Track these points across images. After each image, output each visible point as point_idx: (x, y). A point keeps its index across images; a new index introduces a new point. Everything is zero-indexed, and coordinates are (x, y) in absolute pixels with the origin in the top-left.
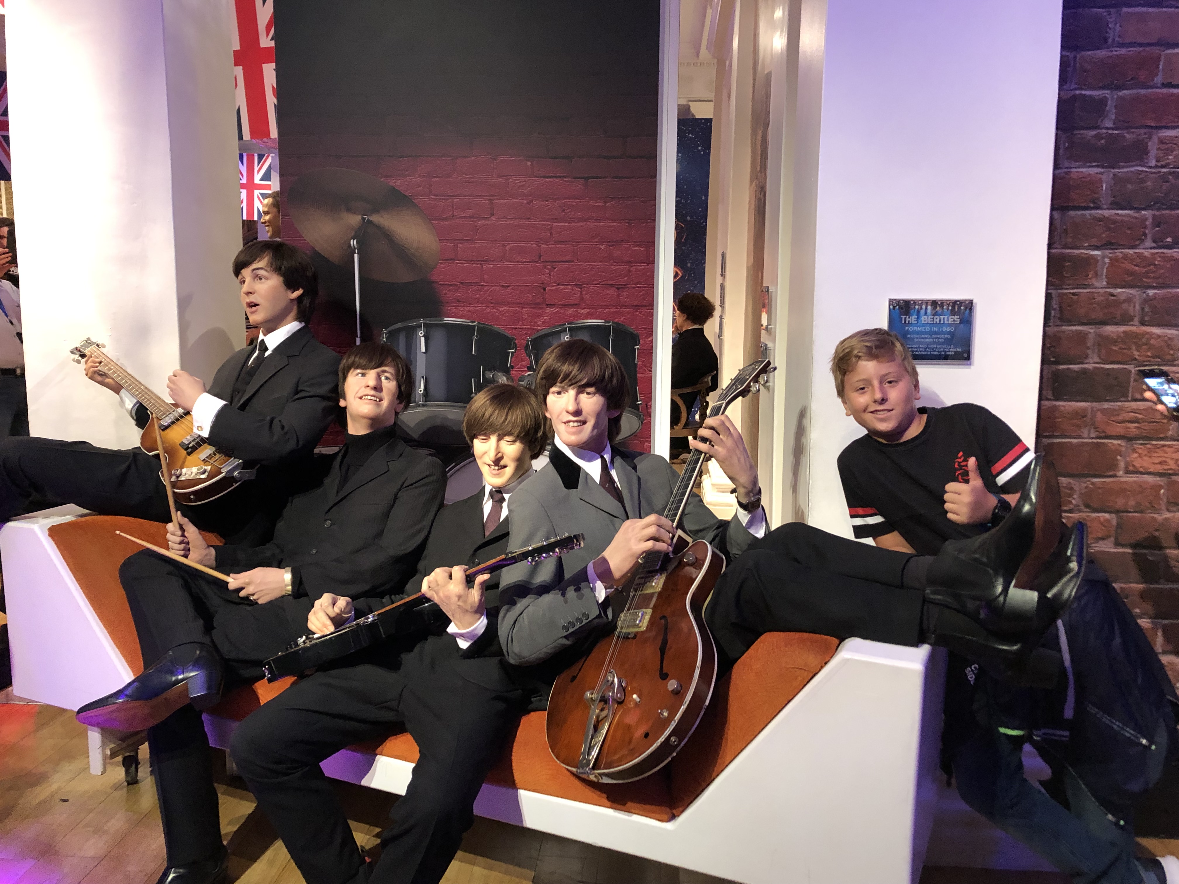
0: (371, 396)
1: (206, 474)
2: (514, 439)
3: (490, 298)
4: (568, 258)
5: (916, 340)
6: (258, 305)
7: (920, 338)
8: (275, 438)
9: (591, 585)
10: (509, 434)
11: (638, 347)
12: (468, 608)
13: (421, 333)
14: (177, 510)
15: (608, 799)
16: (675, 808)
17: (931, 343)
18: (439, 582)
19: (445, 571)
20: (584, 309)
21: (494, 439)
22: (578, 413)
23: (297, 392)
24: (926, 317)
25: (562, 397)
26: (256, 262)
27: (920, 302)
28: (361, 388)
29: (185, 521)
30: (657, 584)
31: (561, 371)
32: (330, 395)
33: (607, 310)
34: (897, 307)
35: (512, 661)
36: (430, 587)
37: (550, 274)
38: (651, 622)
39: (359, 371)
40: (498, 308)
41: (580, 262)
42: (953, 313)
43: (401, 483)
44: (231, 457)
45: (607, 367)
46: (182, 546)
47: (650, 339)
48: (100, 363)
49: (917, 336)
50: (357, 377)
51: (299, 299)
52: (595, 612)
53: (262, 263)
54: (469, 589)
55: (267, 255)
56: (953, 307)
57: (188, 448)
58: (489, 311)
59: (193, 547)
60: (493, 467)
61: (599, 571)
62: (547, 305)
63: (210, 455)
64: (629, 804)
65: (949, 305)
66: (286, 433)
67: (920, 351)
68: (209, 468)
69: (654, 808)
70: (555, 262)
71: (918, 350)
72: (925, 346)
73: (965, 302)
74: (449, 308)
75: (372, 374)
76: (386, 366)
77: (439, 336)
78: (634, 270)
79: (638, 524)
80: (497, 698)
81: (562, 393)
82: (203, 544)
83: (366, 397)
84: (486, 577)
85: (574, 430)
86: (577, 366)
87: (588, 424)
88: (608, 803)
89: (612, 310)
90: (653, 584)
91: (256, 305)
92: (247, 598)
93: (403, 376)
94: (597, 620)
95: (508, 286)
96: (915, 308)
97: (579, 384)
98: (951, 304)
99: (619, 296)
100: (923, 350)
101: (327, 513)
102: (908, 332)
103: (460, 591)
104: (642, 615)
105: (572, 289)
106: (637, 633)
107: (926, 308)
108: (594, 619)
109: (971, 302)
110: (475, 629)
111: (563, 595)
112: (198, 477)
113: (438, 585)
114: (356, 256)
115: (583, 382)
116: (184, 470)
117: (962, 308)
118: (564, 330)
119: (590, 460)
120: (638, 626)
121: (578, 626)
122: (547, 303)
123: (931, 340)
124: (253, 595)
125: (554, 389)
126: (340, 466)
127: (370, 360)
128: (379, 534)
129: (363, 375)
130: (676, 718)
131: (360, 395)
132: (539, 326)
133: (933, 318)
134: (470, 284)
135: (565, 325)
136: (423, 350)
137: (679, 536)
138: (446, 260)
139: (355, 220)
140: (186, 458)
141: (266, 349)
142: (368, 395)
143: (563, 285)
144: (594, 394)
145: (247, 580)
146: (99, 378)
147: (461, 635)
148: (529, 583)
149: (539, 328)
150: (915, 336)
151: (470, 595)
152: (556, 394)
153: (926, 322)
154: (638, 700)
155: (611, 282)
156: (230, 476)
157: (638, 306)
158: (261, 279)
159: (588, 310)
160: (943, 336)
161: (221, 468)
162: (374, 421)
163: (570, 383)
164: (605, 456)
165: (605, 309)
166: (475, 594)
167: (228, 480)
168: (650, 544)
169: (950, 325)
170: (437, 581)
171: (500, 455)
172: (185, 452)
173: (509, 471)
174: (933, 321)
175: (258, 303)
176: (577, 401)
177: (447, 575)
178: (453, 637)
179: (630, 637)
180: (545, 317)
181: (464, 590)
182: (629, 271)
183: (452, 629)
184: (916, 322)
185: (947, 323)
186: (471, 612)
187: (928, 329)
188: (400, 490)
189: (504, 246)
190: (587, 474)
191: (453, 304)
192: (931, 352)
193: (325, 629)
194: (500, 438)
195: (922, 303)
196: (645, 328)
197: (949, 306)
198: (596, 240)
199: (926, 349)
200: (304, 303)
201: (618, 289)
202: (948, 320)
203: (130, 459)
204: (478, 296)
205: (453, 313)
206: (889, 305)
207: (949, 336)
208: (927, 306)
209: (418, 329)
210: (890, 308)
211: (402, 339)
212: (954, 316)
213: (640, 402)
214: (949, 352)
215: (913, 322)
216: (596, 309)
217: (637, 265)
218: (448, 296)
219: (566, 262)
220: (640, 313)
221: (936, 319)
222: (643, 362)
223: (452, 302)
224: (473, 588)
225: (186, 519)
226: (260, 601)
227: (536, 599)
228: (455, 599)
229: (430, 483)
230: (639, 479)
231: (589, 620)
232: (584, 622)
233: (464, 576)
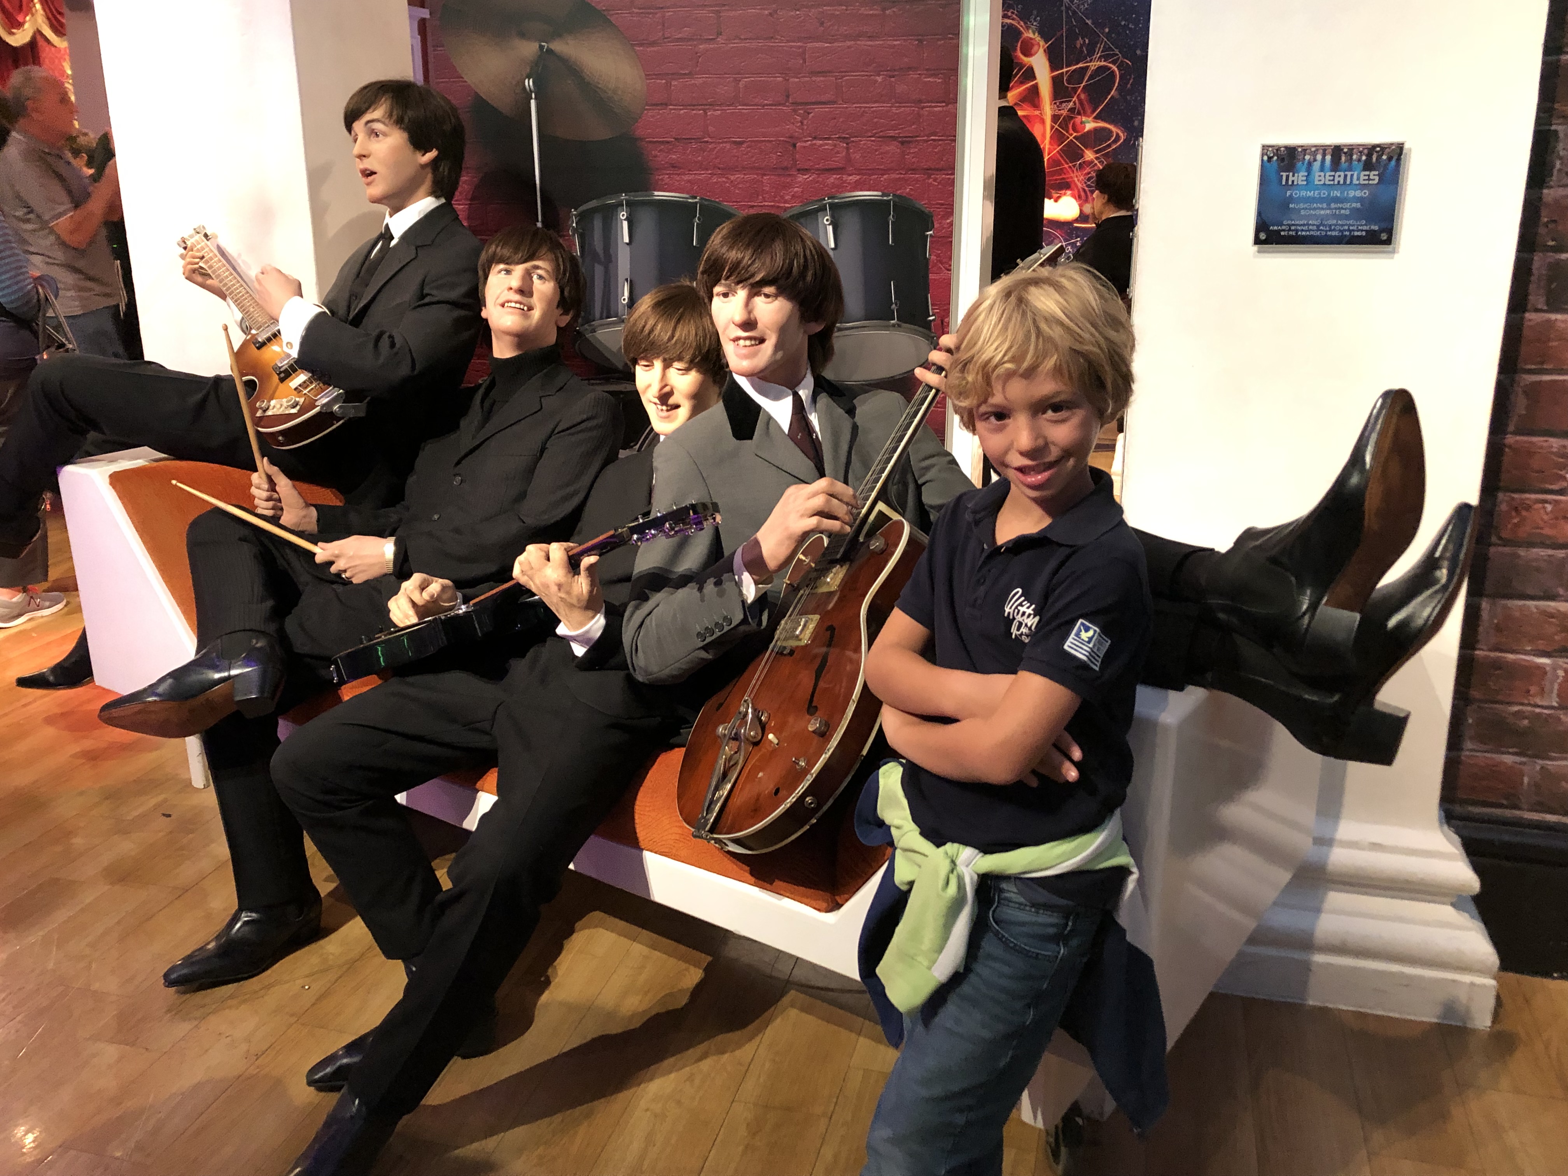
0: (516, 302)
1: (298, 407)
2: (687, 366)
3: (717, 161)
4: (827, 97)
5: (1303, 212)
6: (375, 173)
7: (1310, 209)
8: (382, 360)
9: (736, 577)
10: (680, 359)
11: (931, 232)
12: (574, 601)
13: (623, 215)
14: (263, 457)
15: (752, 874)
16: (839, 895)
17: (1328, 217)
18: (533, 565)
19: (541, 550)
20: (850, 175)
21: (658, 364)
22: (749, 324)
23: (423, 296)
24: (1322, 174)
25: (731, 301)
26: (371, 110)
27: (1313, 149)
28: (503, 291)
29: (274, 470)
30: (834, 579)
31: (726, 261)
32: (466, 301)
33: (885, 177)
34: (1275, 158)
35: (640, 678)
36: (522, 571)
37: (802, 123)
38: (815, 636)
39: (502, 266)
40: (730, 177)
41: (845, 103)
42: (1368, 166)
43: (552, 426)
44: (330, 385)
45: (796, 254)
46: (271, 504)
47: (948, 221)
48: (203, 257)
49: (1306, 206)
50: (500, 275)
51: (434, 163)
52: (738, 617)
53: (377, 113)
54: (574, 576)
55: (386, 101)
56: (1369, 155)
57: (281, 372)
58: (715, 180)
59: (286, 505)
60: (660, 407)
61: (748, 557)
62: (799, 170)
63: (304, 382)
64: (778, 883)
65: (1361, 152)
66: (397, 353)
67: (1309, 230)
68: (301, 400)
69: (808, 892)
70: (809, 103)
71: (1306, 228)
72: (1319, 222)
73: (1390, 148)
74: (660, 178)
75: (519, 270)
76: (539, 259)
77: (648, 220)
78: (926, 113)
79: (803, 492)
80: (615, 726)
81: (730, 295)
82: (301, 502)
83: (510, 304)
84: (592, 559)
85: (745, 351)
86: (749, 253)
87: (767, 342)
88: (753, 880)
89: (893, 176)
91: (373, 173)
92: (338, 575)
93: (565, 274)
94: (742, 628)
95: (742, 143)
96: (1304, 159)
97: (752, 281)
98: (1366, 151)
99: (903, 155)
100: (1315, 228)
101: (456, 465)
102: (1291, 199)
103: (560, 578)
104: (806, 622)
105: (835, 145)
106: (797, 647)
107: (1323, 160)
108: (738, 625)
109: (1400, 147)
110: (587, 632)
111: (700, 589)
112: (287, 412)
113: (532, 568)
114: (533, 103)
115: (758, 278)
116: (273, 403)
117: (1384, 157)
118: (823, 209)
119: (777, 397)
120: (797, 637)
121: (718, 633)
122: (798, 167)
124: (345, 571)
125: (717, 289)
126: (482, 402)
127: (516, 250)
128: (522, 496)
129: (508, 272)
130: (813, 771)
131: (501, 301)
132: (786, 202)
133: (1334, 176)
134: (689, 140)
135: (825, 200)
136: (626, 239)
137: (880, 512)
138: (654, 105)
139: (529, 49)
140: (277, 387)
141: (392, 238)
142: (511, 302)
143: (821, 139)
144: (776, 296)
145: (336, 552)
146: (200, 279)
147: (574, 639)
148: (669, 571)
149: (787, 205)
150: (1302, 206)
151: (575, 584)
152: (721, 297)
153: (1322, 183)
154: (776, 741)
155: (891, 133)
156: (329, 411)
157: (932, 169)
159: (858, 177)
160: (1348, 205)
161: (317, 400)
162: (521, 338)
163: (738, 279)
164: (801, 393)
165: (883, 175)
166: (582, 584)
167: (325, 417)
168: (815, 520)
169: (1363, 187)
170: (530, 563)
171: (667, 389)
172: (277, 377)
173: (683, 413)
174: (1334, 180)
175: (375, 170)
176: (750, 307)
177: (543, 554)
178: (565, 641)
179: (785, 652)
180: (796, 189)
181: (565, 576)
182: (918, 114)
183: (561, 630)
185: (1357, 182)
186: (579, 607)
187: (1324, 193)
189: (737, 81)
190: (770, 418)
191: (665, 172)
192: (1326, 231)
193: (406, 621)
194: (667, 365)
195: (1317, 150)
196: (942, 204)
197: (1361, 156)
198: (870, 68)
199: (1318, 226)
200: (441, 169)
201: (902, 143)
202: (1358, 179)
203: (208, 387)
204: (700, 158)
205: (666, 184)
206: (1263, 155)
207: (1358, 205)
208: (1324, 155)
209: (619, 209)
210: (1262, 160)
211: (598, 224)
212: (1370, 170)
213: (933, 317)
214: (1358, 231)
215: (1300, 183)
216: (870, 175)
217: (930, 107)
218: (660, 159)
219: (824, 103)
220: (935, 180)
221: (1339, 176)
222: (938, 256)
223: (665, 169)
224: (579, 574)
225: (276, 468)
226: (355, 581)
227: (672, 594)
228: (554, 589)
229: (590, 429)
230: (855, 428)
231: (732, 626)
232: (726, 629)
233: (565, 558)
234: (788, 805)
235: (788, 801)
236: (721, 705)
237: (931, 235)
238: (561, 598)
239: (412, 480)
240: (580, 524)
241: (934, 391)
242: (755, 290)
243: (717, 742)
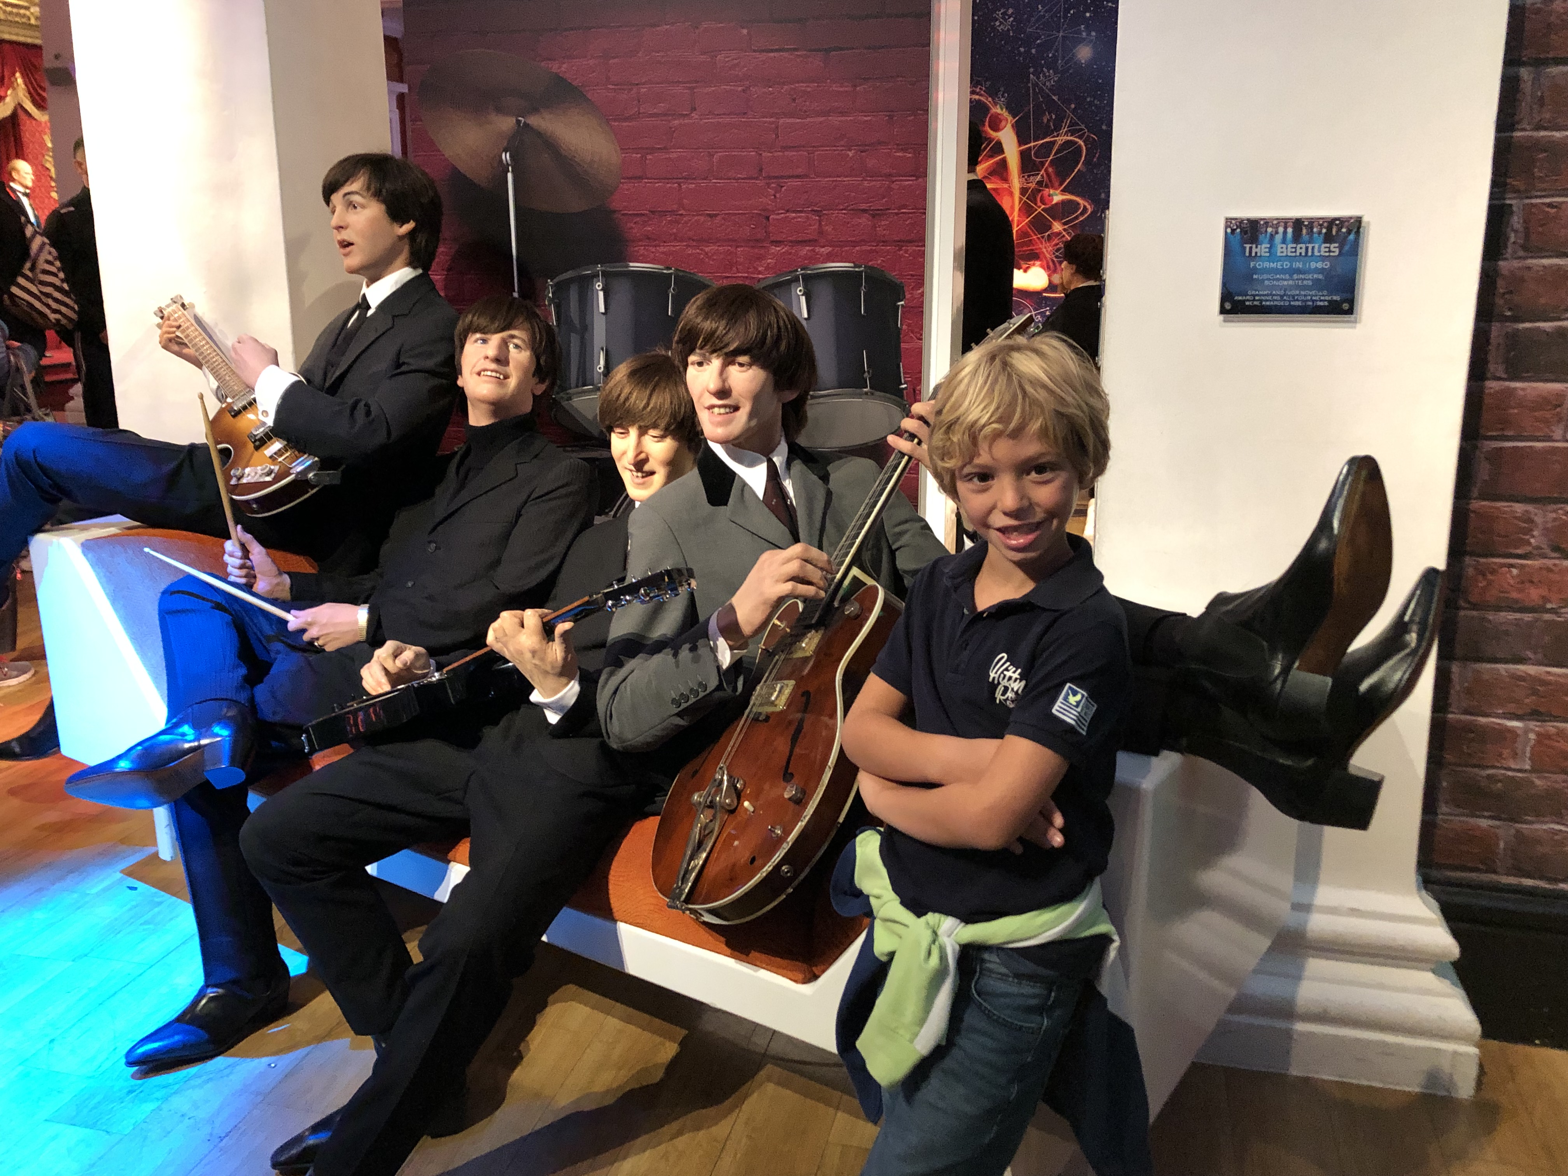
0: (492, 371)
1: (273, 475)
2: (662, 433)
3: (692, 233)
4: (800, 171)
5: (1267, 283)
6: (352, 244)
7: (1274, 280)
8: (357, 428)
9: (711, 643)
10: (655, 426)
11: (902, 303)
12: (549, 668)
13: (599, 286)
14: (237, 523)
15: (728, 944)
16: (816, 966)
17: (1291, 288)
18: (507, 632)
19: (515, 616)
20: (823, 247)
21: (633, 432)
22: (723, 393)
23: (398, 365)
24: (1284, 246)
25: (705, 370)
26: (349, 183)
27: (1275, 222)
28: (480, 360)
29: (248, 538)
30: (809, 644)
31: (700, 331)
32: (442, 370)
33: (857, 248)
34: (1238, 230)
35: (615, 746)
36: (496, 638)
37: (775, 196)
38: (791, 702)
39: (478, 335)
40: (704, 248)
41: (818, 176)
42: (1328, 239)
43: (527, 494)
44: (305, 453)
45: (770, 325)
46: (244, 571)
47: (919, 292)
48: (179, 327)
49: (1269, 276)
50: (476, 344)
51: (412, 234)
52: (713, 683)
53: (356, 185)
54: (548, 643)
55: (364, 173)
56: (1329, 229)
57: (256, 440)
58: (690, 252)
59: (259, 573)
60: (635, 474)
61: (722, 624)
62: (772, 242)
63: (279, 450)
64: (754, 954)
65: (1321, 225)
66: (372, 422)
67: (1273, 301)
68: (276, 468)
69: (784, 962)
70: (782, 177)
71: (1270, 298)
72: (1282, 292)
73: (1348, 221)
74: (635, 249)
75: (495, 339)
76: (515, 328)
77: (623, 290)
78: (897, 187)
79: (777, 557)
80: (589, 794)
81: (705, 364)
82: (274, 569)
83: (486, 373)
84: (567, 625)
85: (720, 419)
86: (723, 323)
87: (741, 410)
88: (729, 951)
89: (864, 248)
90: (804, 645)
91: (350, 244)
92: (311, 643)
93: (541, 343)
94: (718, 694)
95: (716, 215)
96: (1266, 231)
97: (726, 350)
98: (1325, 224)
99: (874, 227)
100: (1279, 298)
101: (430, 533)
102: (1255, 270)
103: (534, 645)
104: (781, 687)
105: (807, 218)
106: (773, 713)
107: (1285, 232)
108: (714, 691)
109: (1359, 221)
110: (562, 698)
111: (675, 655)
112: (262, 480)
113: (506, 635)
114: (510, 176)
115: (732, 347)
116: (247, 470)
117: (1344, 230)
118: (796, 280)
119: (751, 464)
120: (773, 704)
121: (692, 700)
122: (772, 239)
123: (1291, 282)
124: (318, 639)
125: (692, 358)
126: (458, 468)
127: (493, 319)
128: (497, 563)
129: (485, 341)
130: (789, 839)
131: (477, 369)
132: (760, 273)
133: (1296, 248)
134: (664, 213)
135: (797, 271)
136: (602, 310)
137: (855, 577)
138: (629, 178)
139: (506, 124)
140: (252, 454)
141: (369, 307)
142: (487, 370)
143: (794, 212)
144: (750, 365)
145: (309, 620)
146: (176, 348)
147: (548, 706)
148: (644, 637)
149: (760, 276)
150: (1265, 276)
151: (549, 651)
152: (696, 366)
153: (1284, 254)
154: (751, 809)
155: (864, 206)
156: (303, 479)
157: (903, 241)
158: (355, 207)
159: (831, 249)
160: (1310, 276)
161: (291, 468)
162: (497, 406)
163: (713, 348)
164: (775, 459)
165: (854, 247)
166: (556, 651)
167: (300, 485)
168: (789, 585)
169: (1323, 258)
170: (504, 630)
171: (643, 456)
172: (252, 445)
173: (658, 479)
174: (1295, 252)
175: (351, 240)
176: (724, 376)
177: (517, 620)
178: (539, 708)
179: (760, 718)
180: (769, 261)
181: (540, 643)
182: (889, 187)
183: (535, 697)
184: (1268, 254)
185: (1319, 254)
186: (553, 674)
187: (1287, 265)
188: (525, 503)
189: (711, 155)
190: (744, 485)
191: (640, 243)
192: (1290, 301)
193: (379, 689)
194: (643, 432)
195: (1279, 223)
196: (913, 275)
197: (1321, 229)
198: (842, 143)
199: (1282, 296)
200: (418, 241)
201: (873, 216)
202: (1319, 251)
203: (182, 456)
204: (675, 230)
205: (641, 255)
206: (1226, 228)
207: (1320, 277)
208: (1286, 228)
209: (595, 280)
210: (1226, 232)
211: (574, 294)
212: (1331, 243)
213: (905, 386)
214: (1321, 301)
215: (1263, 254)
216: (841, 247)
217: (901, 180)
218: (636, 231)
219: (798, 177)
220: (906, 251)
221: (1301, 248)
222: (909, 325)
223: (640, 240)
224: (553, 640)
225: (249, 536)
226: (329, 648)
227: (647, 660)
228: (528, 655)
229: (567, 495)
230: (829, 494)
231: (708, 692)
232: (701, 695)
233: (540, 624)
234: (764, 874)
235: (764, 869)
236: (696, 772)
237: (902, 305)
238: (535, 665)
239: (386, 548)
240: (554, 592)
241: (906, 458)
242: (730, 359)
243: (692, 811)
